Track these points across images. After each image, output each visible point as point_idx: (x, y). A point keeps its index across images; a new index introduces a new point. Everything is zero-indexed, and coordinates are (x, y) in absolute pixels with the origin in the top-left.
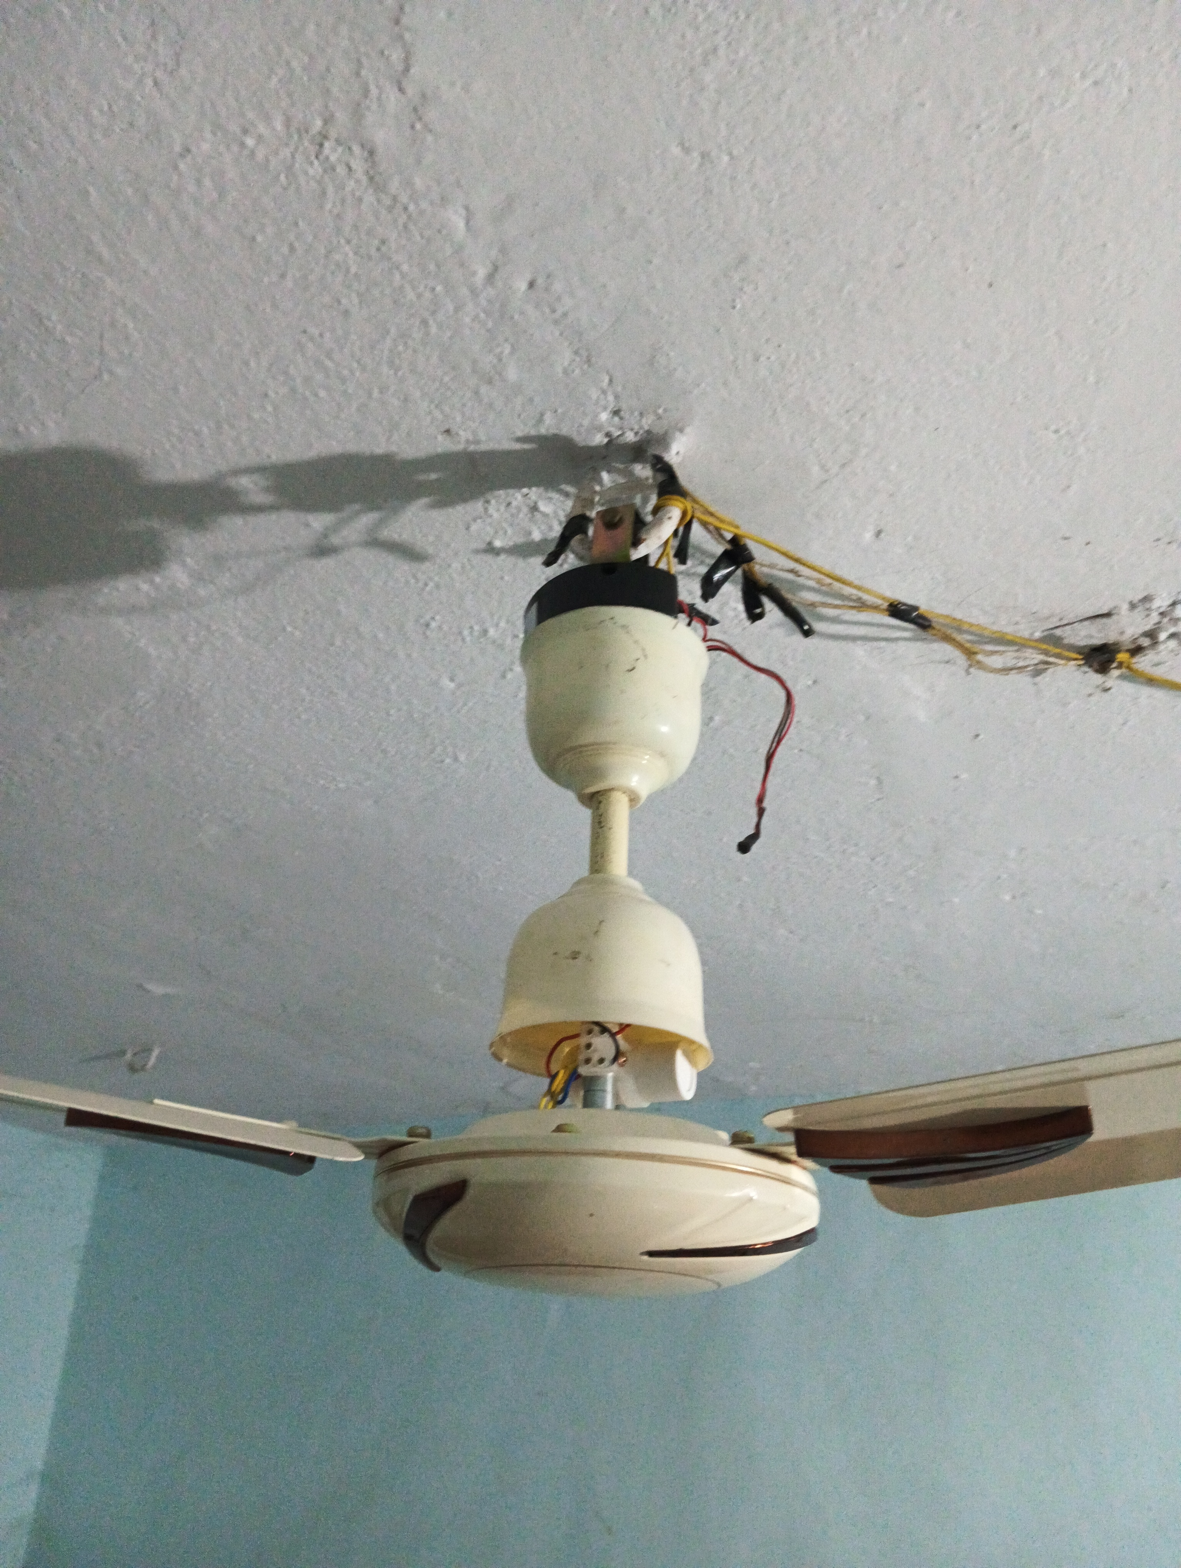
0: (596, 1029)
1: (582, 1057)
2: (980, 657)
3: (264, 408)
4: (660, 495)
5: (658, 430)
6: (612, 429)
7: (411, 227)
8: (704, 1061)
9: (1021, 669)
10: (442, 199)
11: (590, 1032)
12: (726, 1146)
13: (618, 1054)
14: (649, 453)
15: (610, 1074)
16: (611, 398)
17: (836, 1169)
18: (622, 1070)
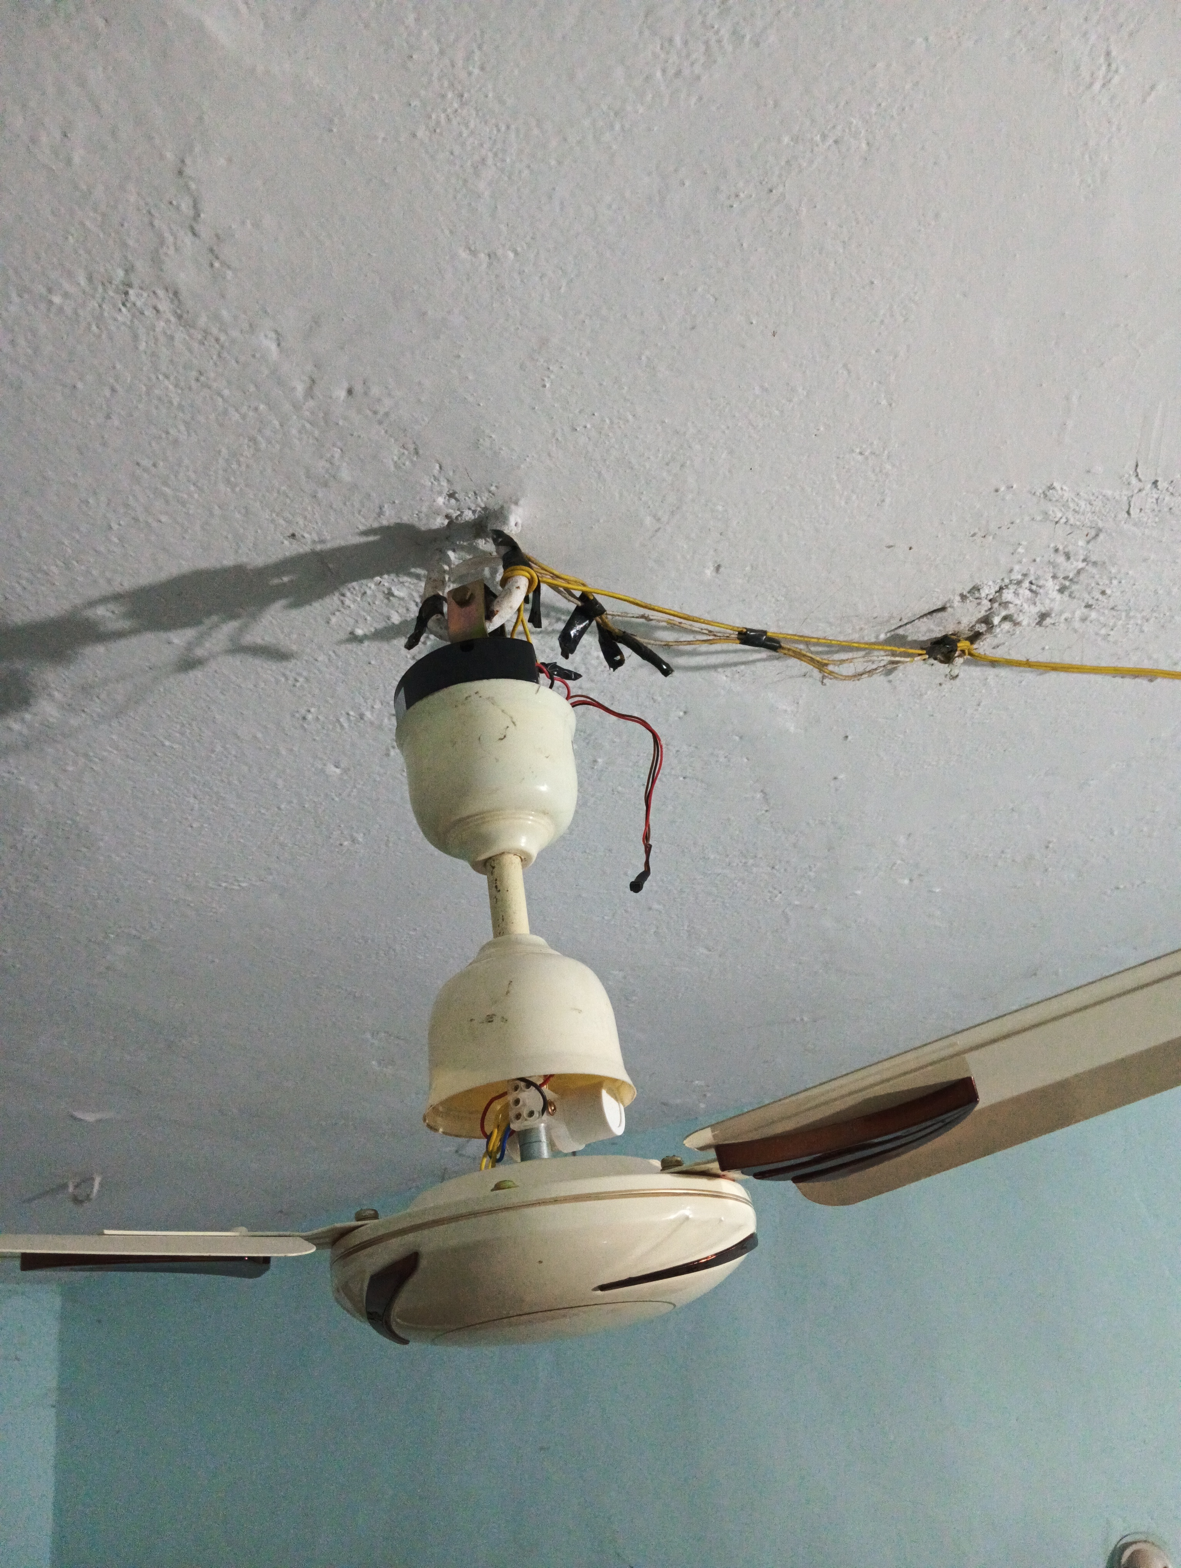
0: (522, 1084)
1: (512, 1114)
2: (831, 668)
3: (108, 539)
4: (505, 567)
5: (494, 505)
6: (451, 511)
7: (225, 354)
8: (629, 1097)
9: (871, 672)
10: (251, 325)
11: (516, 1088)
12: (657, 1173)
13: (546, 1104)
14: (489, 529)
15: (541, 1125)
16: (444, 483)
17: (760, 1176)
18: (550, 1118)
